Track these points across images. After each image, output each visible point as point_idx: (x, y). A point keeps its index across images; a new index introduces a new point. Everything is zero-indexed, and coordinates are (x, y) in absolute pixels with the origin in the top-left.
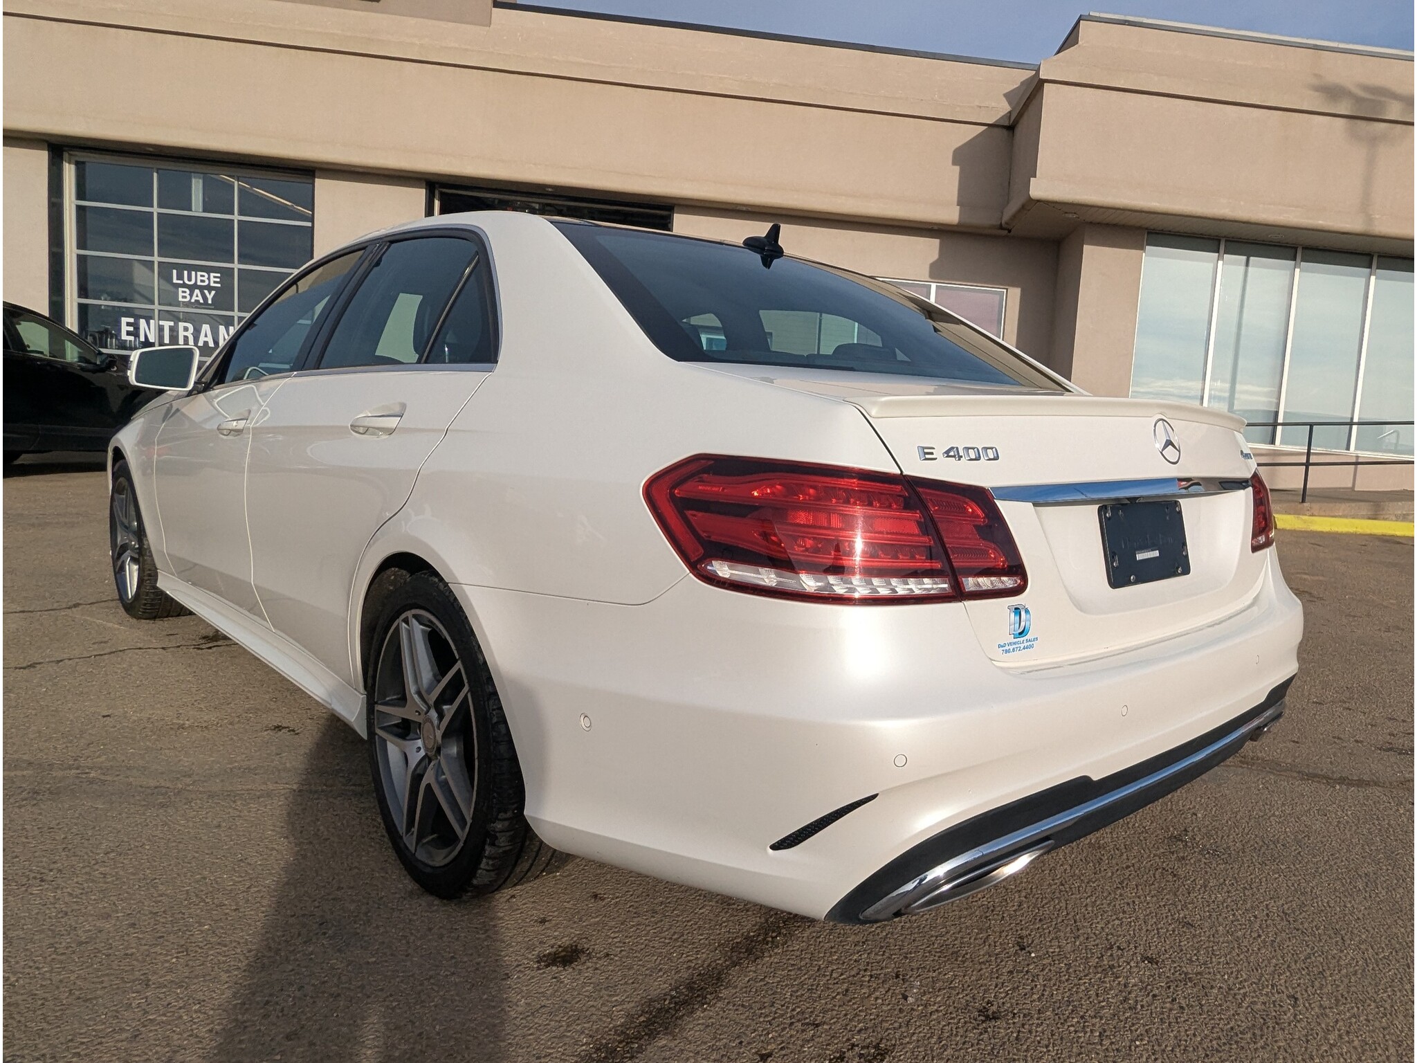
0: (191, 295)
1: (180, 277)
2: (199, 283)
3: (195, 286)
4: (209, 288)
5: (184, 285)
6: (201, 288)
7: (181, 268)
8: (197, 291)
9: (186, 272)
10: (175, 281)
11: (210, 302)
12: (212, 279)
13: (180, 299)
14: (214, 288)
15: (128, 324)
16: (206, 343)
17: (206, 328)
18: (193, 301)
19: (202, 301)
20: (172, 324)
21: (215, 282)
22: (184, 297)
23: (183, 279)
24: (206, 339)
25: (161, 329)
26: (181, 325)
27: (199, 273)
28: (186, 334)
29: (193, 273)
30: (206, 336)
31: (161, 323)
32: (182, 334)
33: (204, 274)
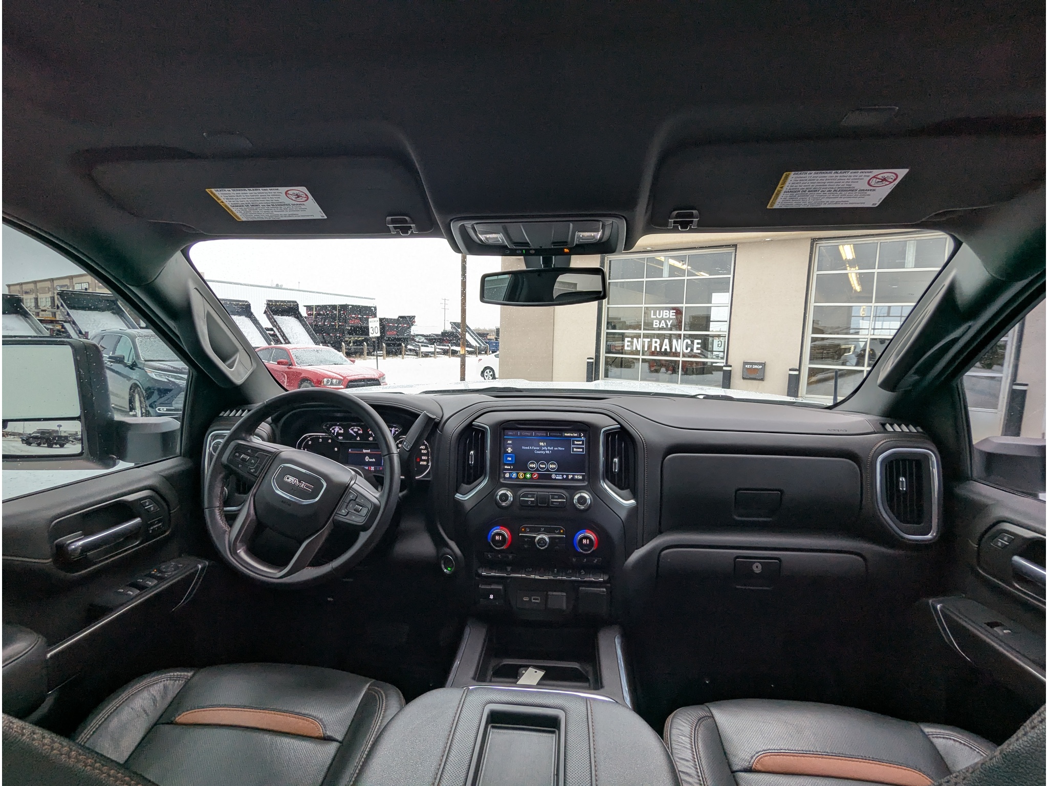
0: (660, 324)
1: (655, 314)
2: (664, 317)
3: (662, 319)
4: (669, 319)
5: (657, 319)
6: (665, 320)
7: (655, 309)
8: (663, 321)
9: (658, 311)
10: (652, 317)
11: (669, 326)
12: (671, 314)
13: (654, 326)
14: (672, 319)
15: (628, 342)
16: (666, 349)
17: (666, 341)
18: (660, 327)
19: (665, 327)
20: (649, 340)
21: (673, 315)
22: (656, 325)
23: (656, 316)
24: (666, 347)
25: (644, 342)
26: (654, 340)
27: (665, 311)
28: (656, 345)
29: (662, 311)
30: (666, 346)
31: (644, 340)
32: (654, 345)
33: (668, 311)
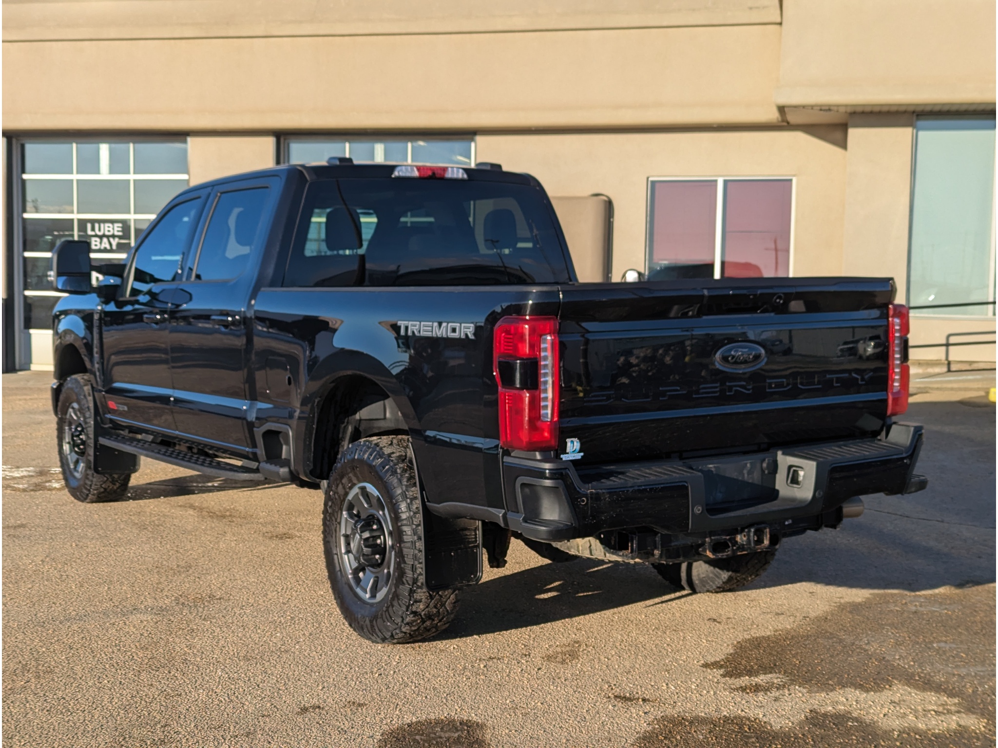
0: (101, 243)
1: (93, 229)
2: (107, 233)
3: (104, 236)
4: (114, 236)
5: (96, 236)
6: (108, 237)
7: (93, 222)
8: (105, 240)
9: (97, 225)
10: (90, 232)
11: (114, 247)
12: (116, 229)
13: (94, 247)
14: (117, 236)
18: (102, 247)
19: (108, 247)
21: (118, 231)
22: (96, 245)
23: (95, 231)
27: (107, 225)
29: (102, 225)
33: (110, 225)
